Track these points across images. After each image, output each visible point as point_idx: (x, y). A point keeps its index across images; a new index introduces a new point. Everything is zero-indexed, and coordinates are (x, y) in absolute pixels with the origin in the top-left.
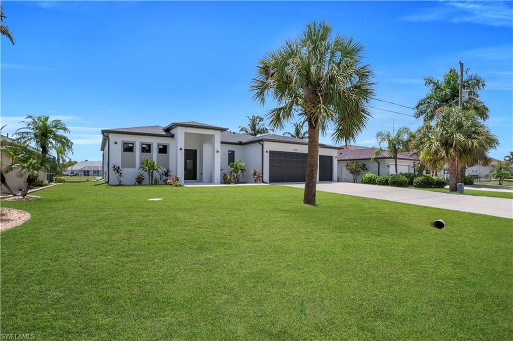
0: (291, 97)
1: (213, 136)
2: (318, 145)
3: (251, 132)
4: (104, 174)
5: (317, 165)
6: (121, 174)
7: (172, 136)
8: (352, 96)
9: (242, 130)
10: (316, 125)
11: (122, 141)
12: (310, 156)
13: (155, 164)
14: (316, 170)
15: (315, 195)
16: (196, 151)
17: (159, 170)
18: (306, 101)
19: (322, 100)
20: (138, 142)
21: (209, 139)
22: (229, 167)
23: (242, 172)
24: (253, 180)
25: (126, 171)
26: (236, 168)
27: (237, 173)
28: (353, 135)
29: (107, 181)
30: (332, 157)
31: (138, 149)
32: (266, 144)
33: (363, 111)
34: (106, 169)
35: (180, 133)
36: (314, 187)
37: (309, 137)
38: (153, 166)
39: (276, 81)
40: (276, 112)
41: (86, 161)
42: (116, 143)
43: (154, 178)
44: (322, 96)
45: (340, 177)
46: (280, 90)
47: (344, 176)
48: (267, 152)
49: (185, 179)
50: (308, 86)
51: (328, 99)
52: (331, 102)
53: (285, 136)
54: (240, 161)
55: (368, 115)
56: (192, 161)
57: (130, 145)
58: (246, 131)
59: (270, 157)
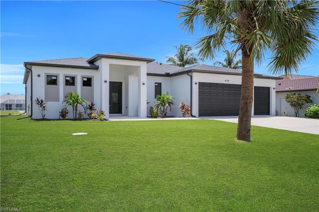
0: (223, 23)
1: (138, 67)
2: (253, 75)
3: (179, 63)
4: (27, 108)
5: (252, 98)
6: (44, 107)
7: (97, 68)
8: (294, 18)
9: (169, 60)
10: (250, 54)
11: (45, 73)
12: (244, 88)
13: (80, 97)
14: (251, 102)
15: (250, 130)
16: (121, 83)
17: (84, 103)
18: (239, 27)
19: (259, 25)
20: (62, 74)
21: (135, 71)
22: (156, 100)
23: (169, 105)
24: (181, 114)
25: (49, 105)
26: (163, 101)
27: (164, 106)
28: (295, 63)
29: (30, 114)
30: (269, 88)
31: (61, 82)
32: (195, 75)
33: (308, 35)
34: (29, 102)
35: (104, 64)
36: (248, 121)
37: (243, 67)
38: (77, 99)
39: (207, 6)
40: (206, 40)
41: (8, 94)
42: (39, 76)
43: (78, 112)
44: (258, 20)
45: (279, 110)
46: (211, 16)
47: (283, 110)
48: (196, 84)
49: (110, 113)
50: (242, 10)
51: (265, 23)
52: (269, 26)
53: (216, 65)
54: (167, 93)
55: (314, 39)
56: (117, 94)
57: (53, 78)
58: (174, 62)
59: (199, 89)
